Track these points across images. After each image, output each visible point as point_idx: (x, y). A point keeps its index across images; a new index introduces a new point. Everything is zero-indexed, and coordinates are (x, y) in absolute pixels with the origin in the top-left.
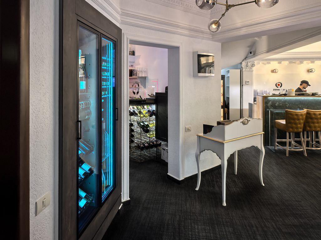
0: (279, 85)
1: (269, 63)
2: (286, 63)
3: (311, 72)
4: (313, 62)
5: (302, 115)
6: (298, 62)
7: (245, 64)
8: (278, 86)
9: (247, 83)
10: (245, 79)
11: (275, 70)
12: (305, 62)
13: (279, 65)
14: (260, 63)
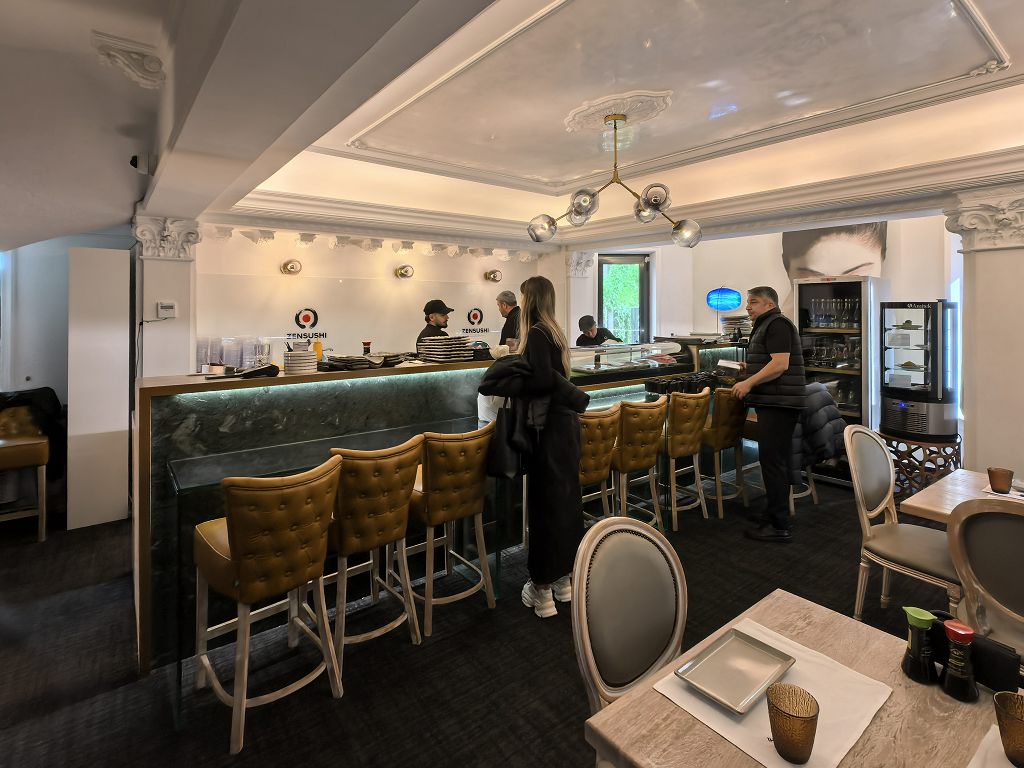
0: (307, 319)
1: (269, 235)
2: (331, 240)
3: (403, 275)
4: (408, 245)
5: (313, 495)
6: (367, 240)
7: (155, 229)
8: (302, 323)
9: (163, 313)
10: (151, 296)
11: (290, 262)
12: (388, 243)
13: (303, 245)
14: (233, 232)
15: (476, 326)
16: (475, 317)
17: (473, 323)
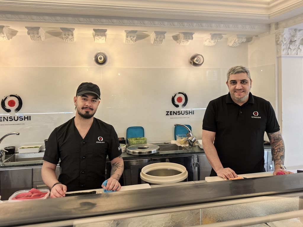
12: (80, 31)
15: (181, 109)
16: (180, 100)
17: (177, 106)
